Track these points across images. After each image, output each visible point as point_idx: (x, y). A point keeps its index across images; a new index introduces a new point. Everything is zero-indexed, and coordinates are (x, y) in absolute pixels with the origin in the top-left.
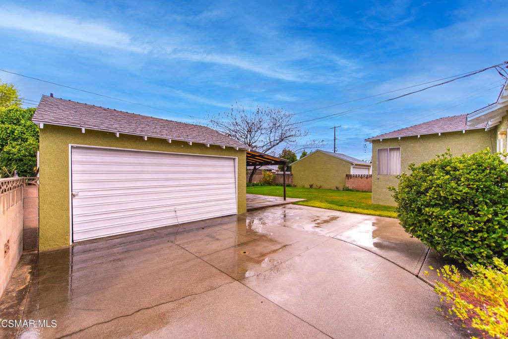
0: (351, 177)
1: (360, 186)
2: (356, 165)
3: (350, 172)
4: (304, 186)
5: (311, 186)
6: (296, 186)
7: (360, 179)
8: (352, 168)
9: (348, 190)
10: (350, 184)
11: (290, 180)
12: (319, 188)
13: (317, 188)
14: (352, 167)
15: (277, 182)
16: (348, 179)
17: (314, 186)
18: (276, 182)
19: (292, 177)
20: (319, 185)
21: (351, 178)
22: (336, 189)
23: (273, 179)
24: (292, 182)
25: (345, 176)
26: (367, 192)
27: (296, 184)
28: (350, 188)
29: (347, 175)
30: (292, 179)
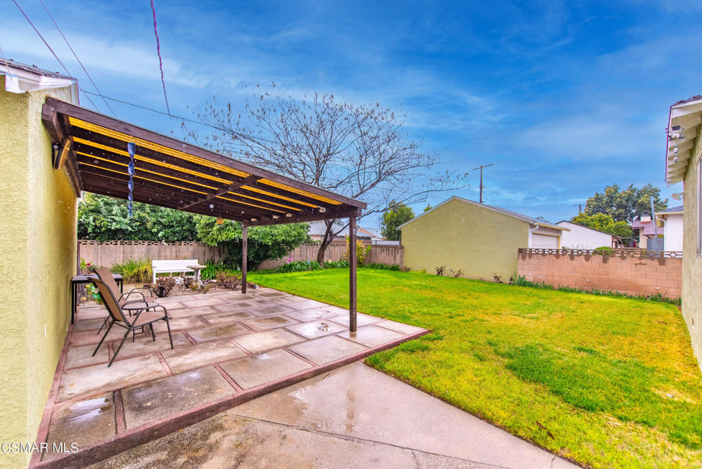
0: (530, 255)
1: (553, 276)
2: (541, 228)
3: (527, 241)
4: (424, 272)
5: (440, 272)
6: (408, 270)
7: (553, 258)
8: (530, 234)
9: (523, 283)
10: (528, 271)
11: (398, 257)
12: (456, 276)
13: (452, 275)
14: (530, 231)
15: (374, 260)
16: (524, 258)
17: (446, 272)
18: (372, 259)
19: (403, 252)
20: (456, 270)
21: (530, 257)
22: (493, 279)
23: (367, 255)
24: (402, 262)
25: (517, 251)
26: (572, 291)
27: (409, 266)
28: (529, 278)
29: (520, 251)
30: (401, 256)
